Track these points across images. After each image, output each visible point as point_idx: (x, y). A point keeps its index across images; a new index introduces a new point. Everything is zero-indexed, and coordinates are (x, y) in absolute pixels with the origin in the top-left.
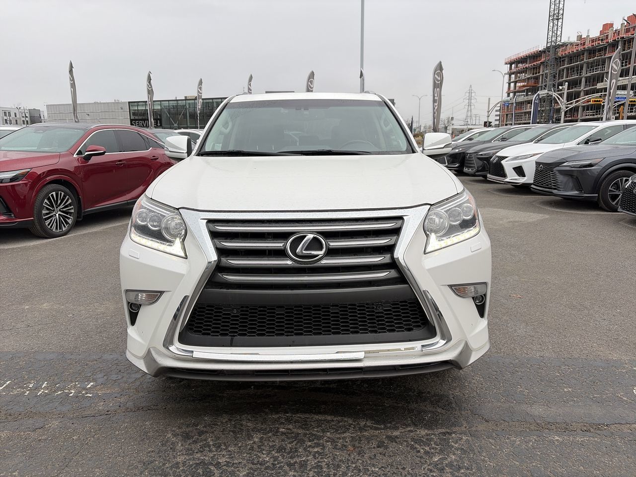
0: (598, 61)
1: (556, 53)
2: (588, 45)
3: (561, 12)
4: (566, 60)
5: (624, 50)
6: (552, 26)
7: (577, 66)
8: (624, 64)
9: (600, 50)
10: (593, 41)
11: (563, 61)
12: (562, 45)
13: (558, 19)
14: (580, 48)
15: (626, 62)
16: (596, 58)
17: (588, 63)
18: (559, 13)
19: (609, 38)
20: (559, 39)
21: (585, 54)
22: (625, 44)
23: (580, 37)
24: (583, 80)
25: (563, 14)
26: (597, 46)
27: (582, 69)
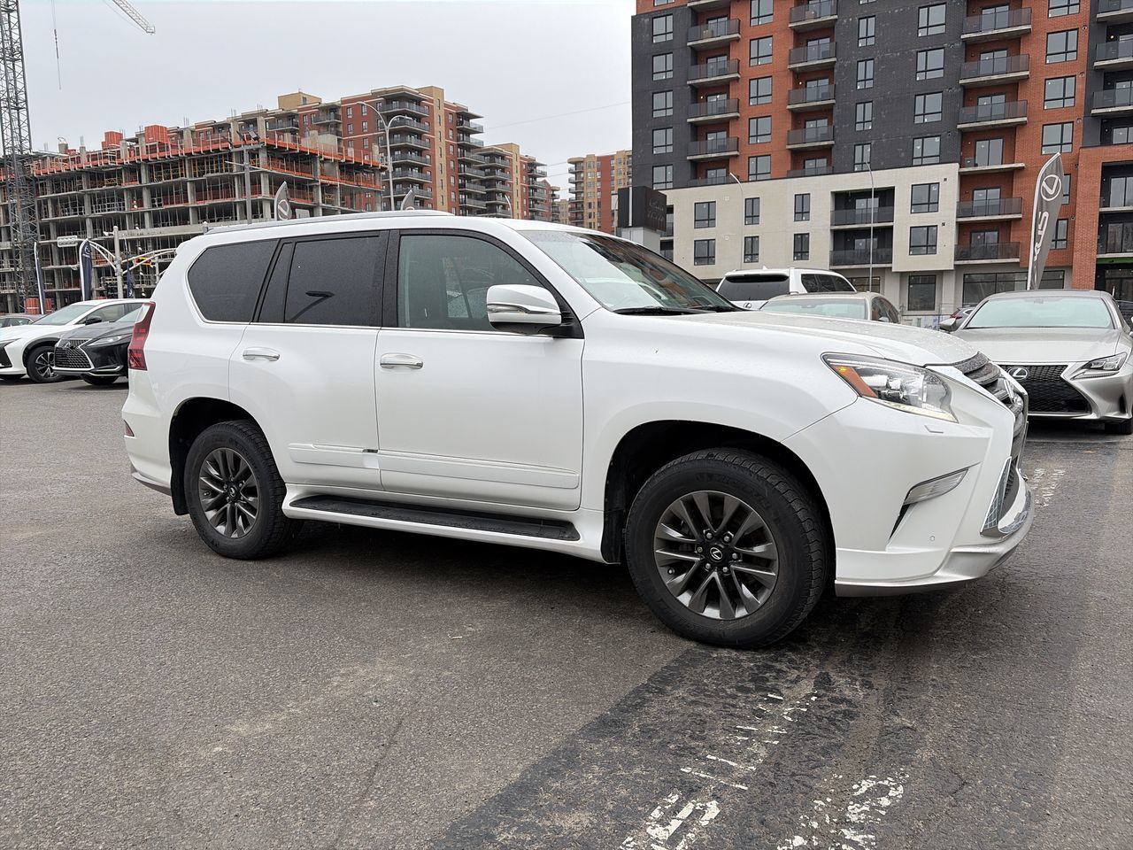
0: (110, 193)
1: (26, 170)
2: (86, 164)
3: (22, 96)
4: (48, 185)
5: (152, 180)
6: (8, 118)
7: (73, 198)
8: (156, 204)
9: (110, 175)
10: (94, 157)
11: (42, 185)
12: (34, 157)
13: (18, 109)
14: (73, 167)
15: (159, 200)
16: (104, 187)
17: (92, 195)
18: (17, 97)
19: (123, 156)
20: (26, 145)
21: (84, 179)
22: (151, 171)
23: (65, 148)
24: (88, 222)
25: (26, 101)
26: (104, 168)
27: (82, 203)
